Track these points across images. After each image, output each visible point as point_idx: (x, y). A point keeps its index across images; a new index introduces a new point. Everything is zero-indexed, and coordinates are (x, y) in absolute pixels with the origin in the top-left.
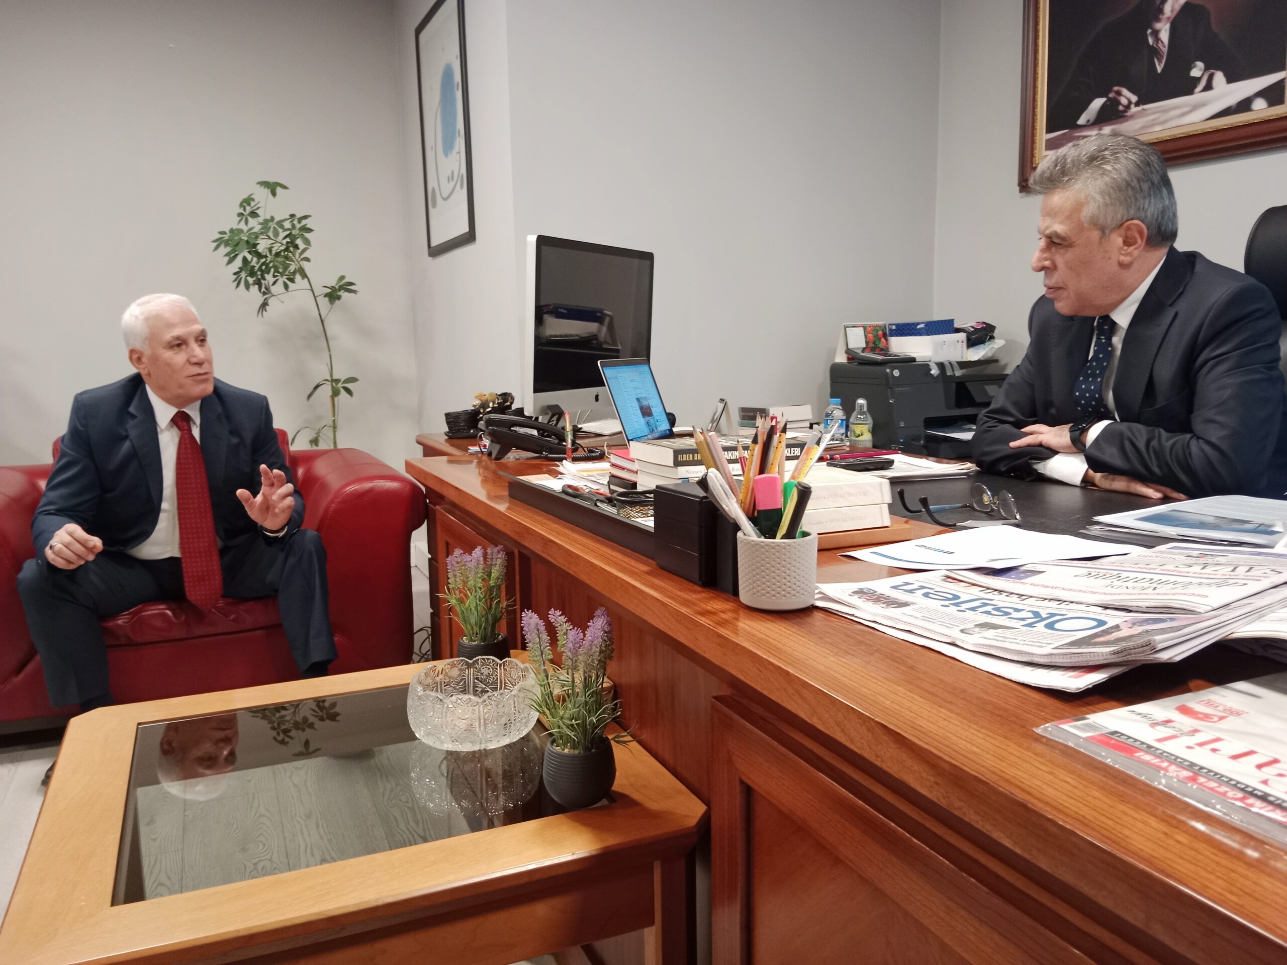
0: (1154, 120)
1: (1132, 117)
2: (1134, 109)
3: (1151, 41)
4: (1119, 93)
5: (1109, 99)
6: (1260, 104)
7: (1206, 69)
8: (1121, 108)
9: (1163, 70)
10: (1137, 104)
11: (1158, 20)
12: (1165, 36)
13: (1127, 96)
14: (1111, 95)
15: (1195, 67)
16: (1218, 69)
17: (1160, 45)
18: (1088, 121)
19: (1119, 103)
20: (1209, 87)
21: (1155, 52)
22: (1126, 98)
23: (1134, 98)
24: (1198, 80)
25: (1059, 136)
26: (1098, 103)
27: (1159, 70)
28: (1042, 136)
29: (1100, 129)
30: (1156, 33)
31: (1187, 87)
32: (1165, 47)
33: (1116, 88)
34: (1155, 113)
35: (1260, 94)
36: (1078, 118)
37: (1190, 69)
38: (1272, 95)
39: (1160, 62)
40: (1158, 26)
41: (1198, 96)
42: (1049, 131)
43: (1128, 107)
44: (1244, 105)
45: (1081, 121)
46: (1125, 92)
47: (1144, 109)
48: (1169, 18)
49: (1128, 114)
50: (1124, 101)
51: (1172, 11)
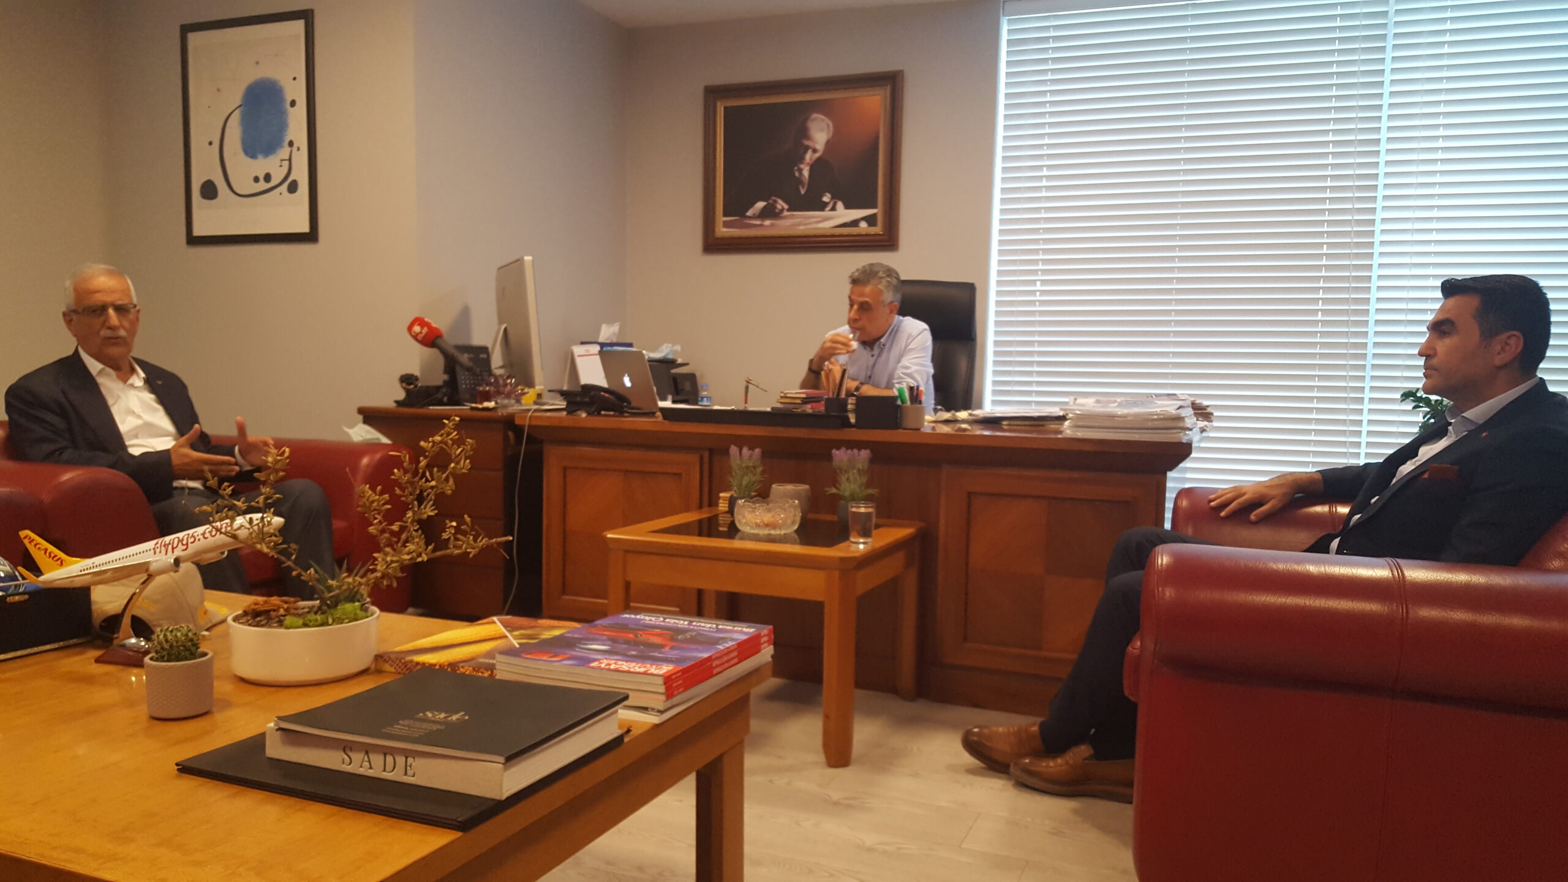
0: (801, 222)
1: (785, 217)
2: (786, 213)
3: (797, 174)
4: (776, 202)
5: (768, 204)
6: (863, 225)
7: (832, 198)
8: (777, 211)
9: (805, 193)
10: (788, 210)
11: (802, 163)
12: (806, 173)
13: (781, 204)
14: (771, 201)
15: (825, 195)
16: (840, 200)
17: (803, 178)
18: (754, 215)
19: (776, 208)
20: (833, 209)
21: (799, 181)
22: (780, 204)
23: (786, 207)
24: (826, 204)
25: (732, 220)
26: (760, 205)
27: (803, 192)
28: (720, 218)
29: (763, 221)
30: (800, 170)
31: (822, 207)
32: (805, 179)
33: (774, 198)
34: (800, 218)
35: (864, 219)
36: (747, 210)
37: (822, 196)
38: (871, 220)
39: (803, 187)
40: (802, 166)
41: (826, 213)
42: (725, 215)
43: (782, 210)
44: (855, 223)
45: (749, 213)
46: (780, 201)
47: (793, 215)
48: (808, 164)
49: (782, 215)
50: (779, 207)
51: (811, 160)
